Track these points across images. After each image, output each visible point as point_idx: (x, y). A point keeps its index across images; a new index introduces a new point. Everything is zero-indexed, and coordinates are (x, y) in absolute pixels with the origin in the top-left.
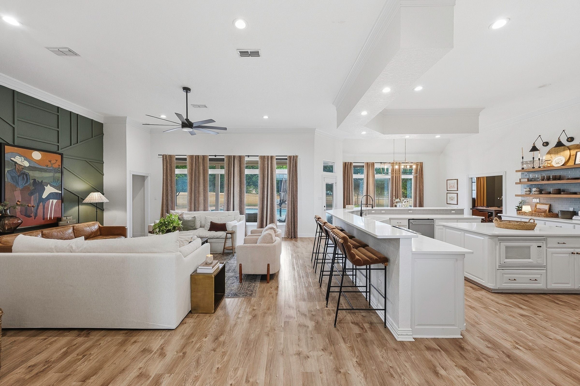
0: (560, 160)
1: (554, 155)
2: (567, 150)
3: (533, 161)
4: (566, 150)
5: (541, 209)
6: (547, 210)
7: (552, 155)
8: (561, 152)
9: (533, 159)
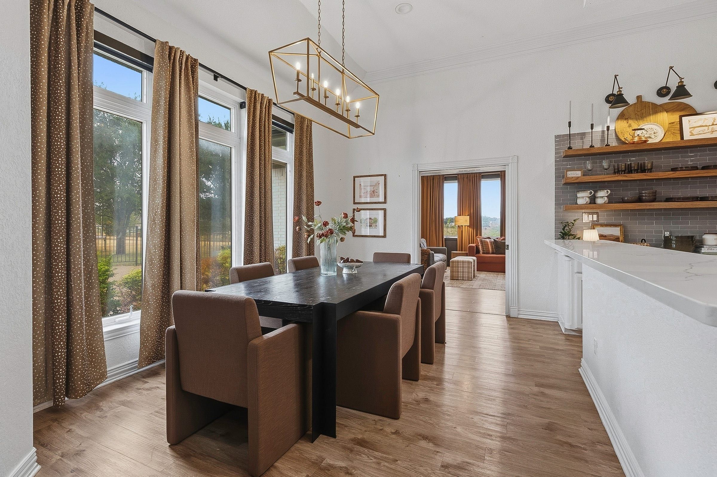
0: (651, 132)
1: (636, 122)
2: (663, 111)
3: (592, 131)
4: (659, 112)
5: (605, 236)
6: (619, 238)
7: (630, 122)
8: (650, 115)
9: (592, 128)
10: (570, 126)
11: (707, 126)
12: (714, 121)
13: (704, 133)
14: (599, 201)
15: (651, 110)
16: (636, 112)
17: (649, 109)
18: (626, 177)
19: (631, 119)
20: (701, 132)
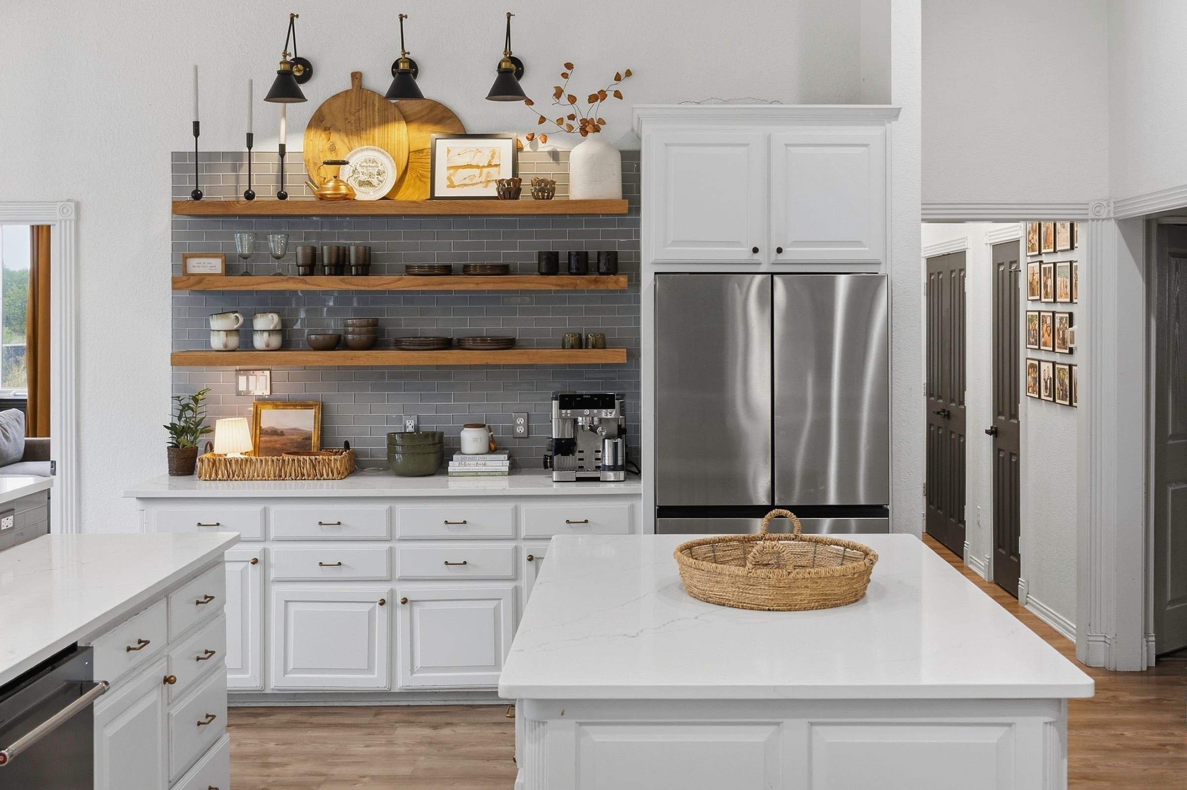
0: (371, 170)
1: (346, 140)
2: (399, 120)
3: (250, 152)
4: (392, 121)
5: (282, 434)
6: (310, 438)
7: (335, 137)
8: (374, 125)
9: (250, 146)
10: (196, 133)
11: (478, 167)
12: (493, 157)
13: (472, 185)
14: (260, 341)
15: (376, 114)
16: (348, 115)
17: (374, 110)
18: (306, 283)
19: (338, 131)
20: (467, 182)
